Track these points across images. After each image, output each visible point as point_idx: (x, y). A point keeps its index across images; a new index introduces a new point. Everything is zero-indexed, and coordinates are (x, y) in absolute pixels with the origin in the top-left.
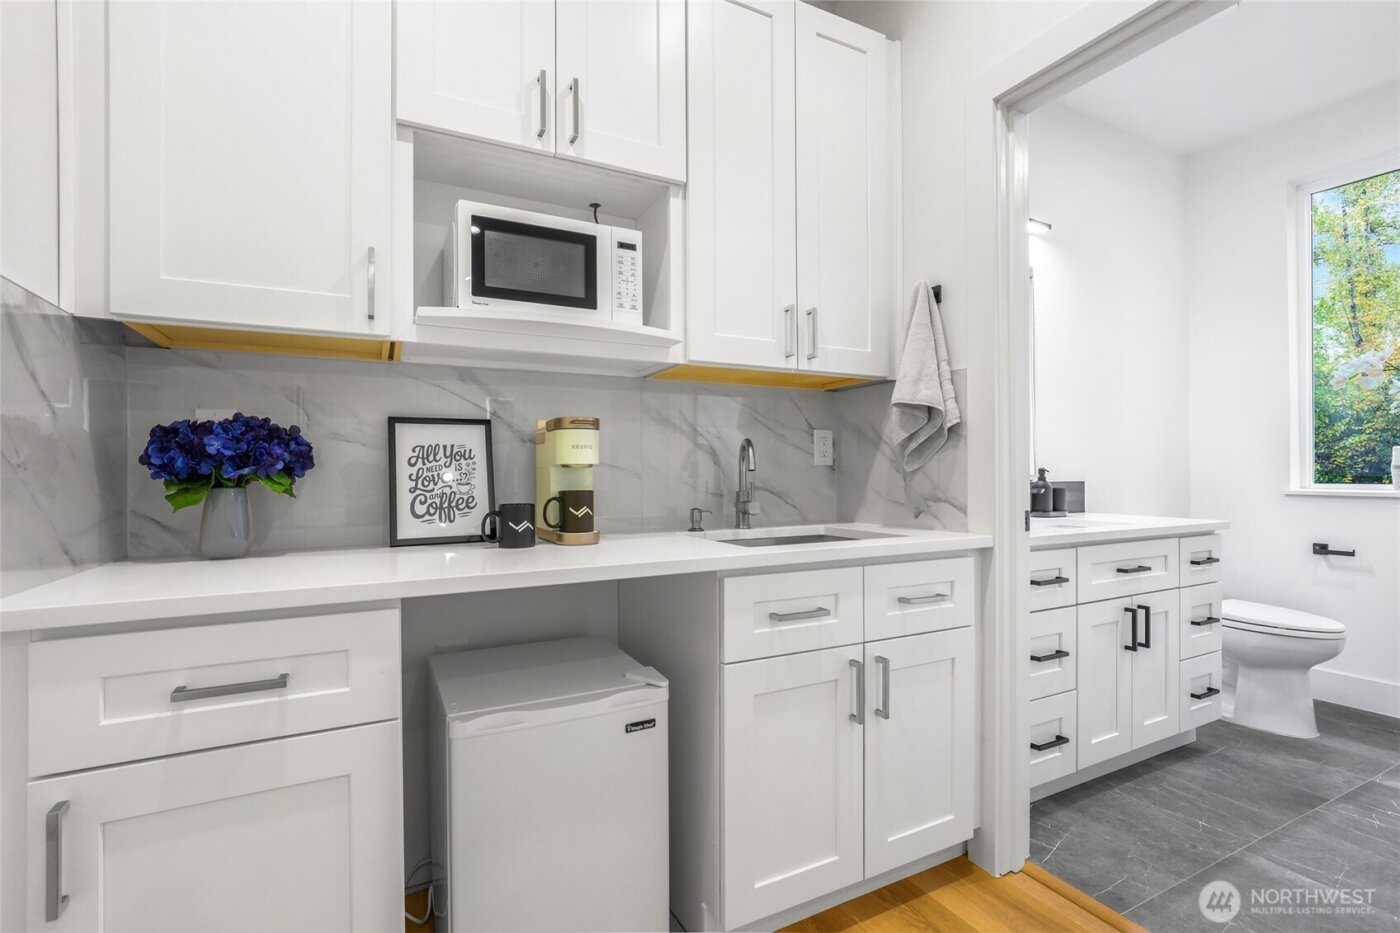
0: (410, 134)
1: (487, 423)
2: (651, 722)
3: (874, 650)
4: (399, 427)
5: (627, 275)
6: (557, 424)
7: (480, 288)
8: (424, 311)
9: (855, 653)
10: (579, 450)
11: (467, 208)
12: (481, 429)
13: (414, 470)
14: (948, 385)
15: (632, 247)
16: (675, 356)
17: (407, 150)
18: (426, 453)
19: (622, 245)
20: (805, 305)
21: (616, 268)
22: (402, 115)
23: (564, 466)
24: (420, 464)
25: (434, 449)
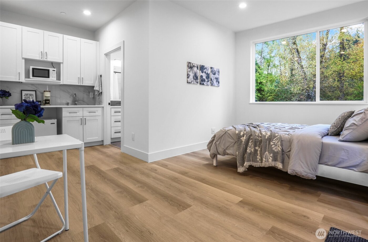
0: (24, 59)
1: (36, 91)
2: (54, 123)
3: (84, 117)
4: (23, 91)
5: (54, 74)
6: (45, 91)
7: (33, 76)
8: (26, 79)
9: (82, 117)
10: (47, 94)
11: (31, 67)
12: (35, 92)
13: (25, 97)
14: (100, 88)
15: (55, 71)
16: (62, 83)
17: (24, 60)
18: (27, 95)
19: (53, 70)
20: (82, 77)
21: (52, 73)
22: (23, 57)
23: (46, 96)
24: (26, 96)
25: (28, 94)
